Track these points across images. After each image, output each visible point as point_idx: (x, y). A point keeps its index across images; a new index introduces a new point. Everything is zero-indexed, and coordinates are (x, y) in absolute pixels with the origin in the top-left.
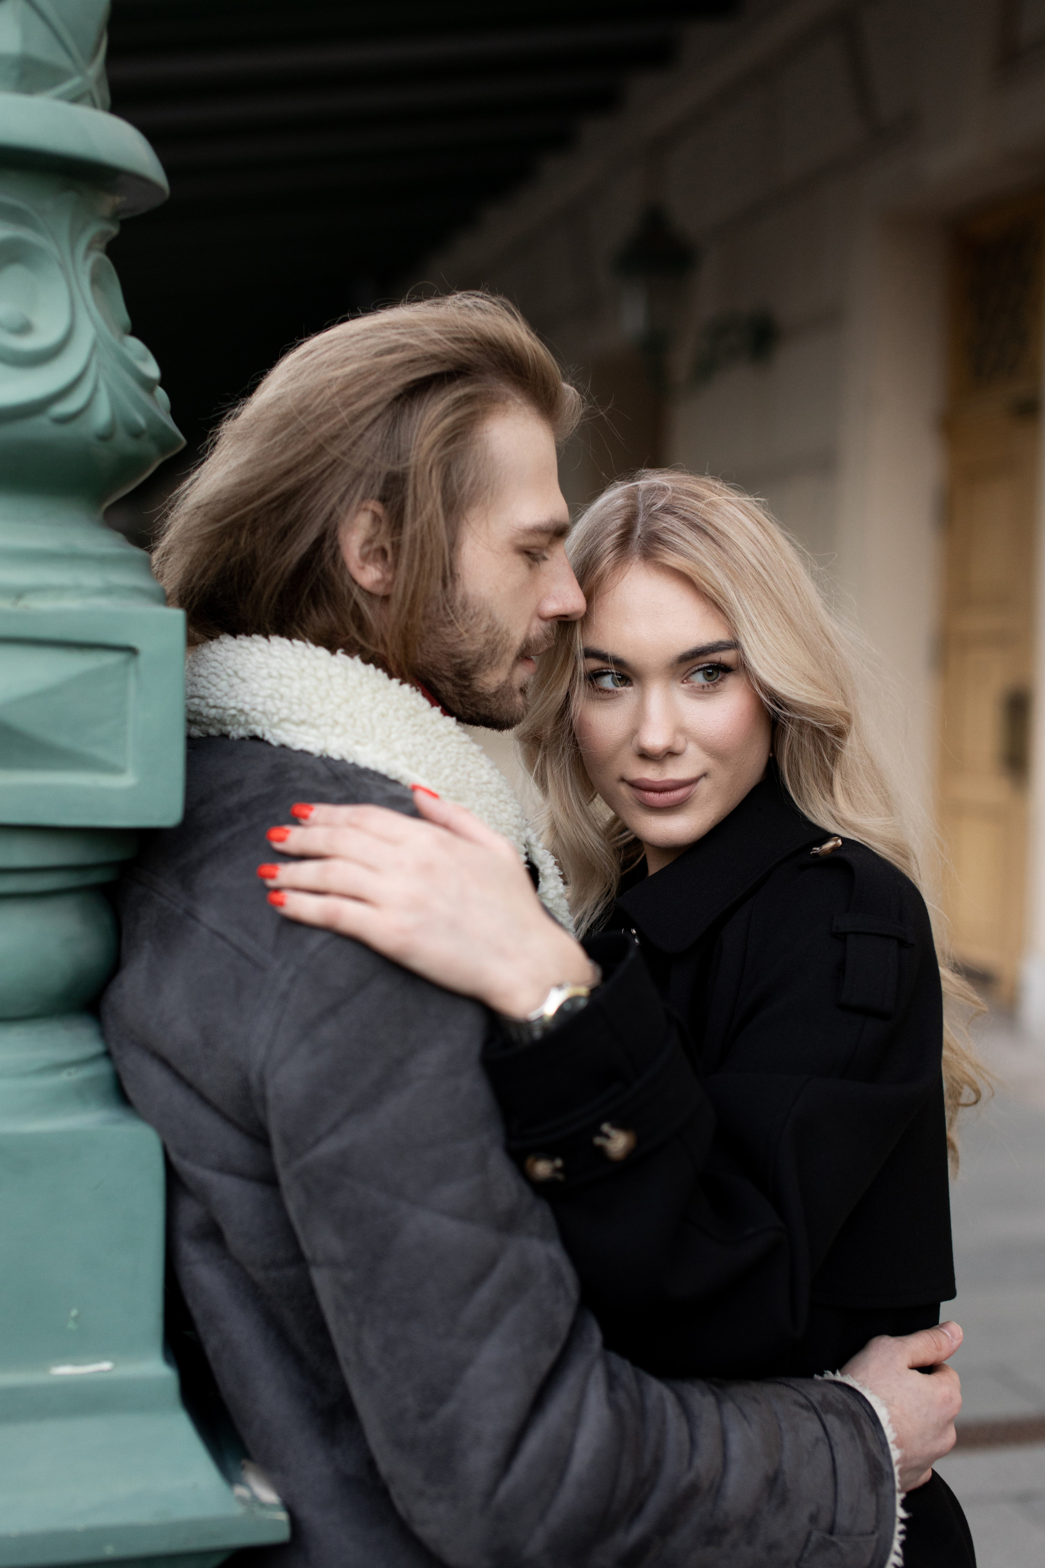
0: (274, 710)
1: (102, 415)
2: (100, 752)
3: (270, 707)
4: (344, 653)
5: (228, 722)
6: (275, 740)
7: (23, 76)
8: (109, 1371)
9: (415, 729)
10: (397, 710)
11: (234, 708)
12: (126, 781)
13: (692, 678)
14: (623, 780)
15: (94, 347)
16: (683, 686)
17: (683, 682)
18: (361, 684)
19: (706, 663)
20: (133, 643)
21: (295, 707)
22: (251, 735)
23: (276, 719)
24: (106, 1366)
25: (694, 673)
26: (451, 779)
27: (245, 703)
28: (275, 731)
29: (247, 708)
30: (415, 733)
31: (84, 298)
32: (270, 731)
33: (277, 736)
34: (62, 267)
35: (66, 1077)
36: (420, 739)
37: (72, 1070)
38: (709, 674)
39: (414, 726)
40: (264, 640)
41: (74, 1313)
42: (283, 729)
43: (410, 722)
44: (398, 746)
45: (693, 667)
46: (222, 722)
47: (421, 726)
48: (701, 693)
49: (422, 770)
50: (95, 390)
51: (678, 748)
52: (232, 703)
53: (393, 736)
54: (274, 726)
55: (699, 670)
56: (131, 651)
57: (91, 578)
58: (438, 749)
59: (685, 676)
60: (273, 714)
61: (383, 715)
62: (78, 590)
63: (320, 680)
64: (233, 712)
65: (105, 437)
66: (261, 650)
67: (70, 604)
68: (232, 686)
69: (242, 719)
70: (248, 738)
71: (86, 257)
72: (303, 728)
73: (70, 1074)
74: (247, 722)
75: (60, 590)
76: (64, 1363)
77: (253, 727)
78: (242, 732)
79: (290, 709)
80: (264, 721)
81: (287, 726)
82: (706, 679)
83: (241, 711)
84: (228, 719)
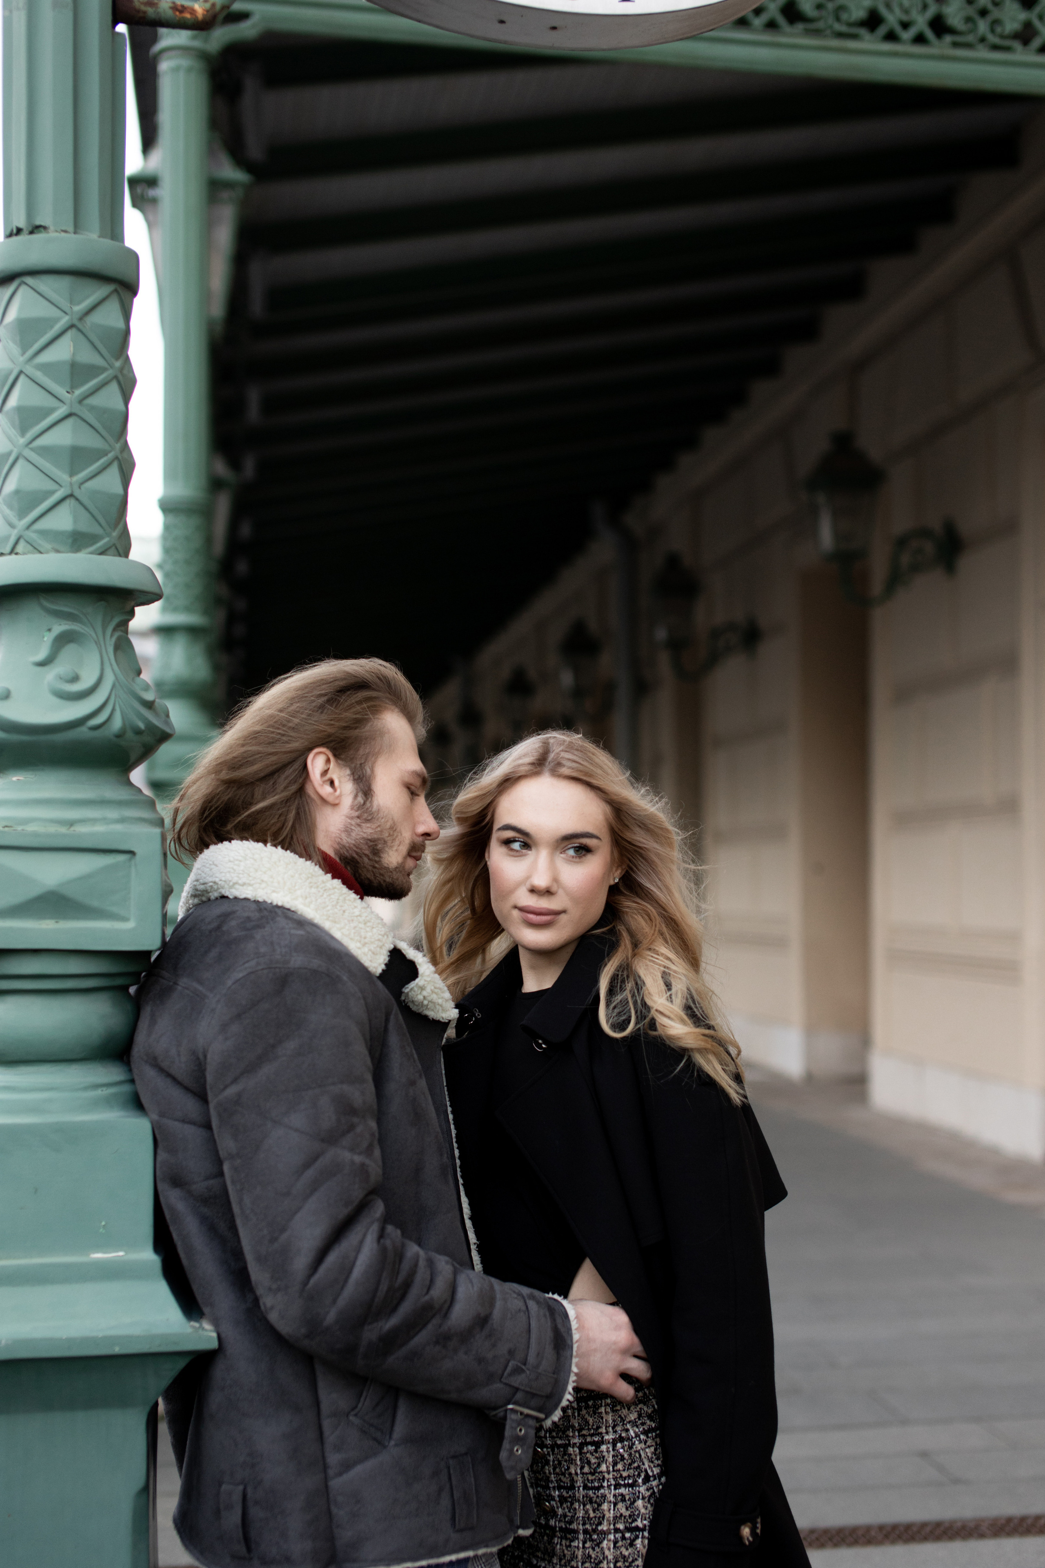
0: (230, 879)
1: (117, 723)
2: (114, 909)
3: (228, 877)
4: (271, 845)
5: (209, 891)
6: (231, 895)
7: (75, 541)
8: (122, 1256)
9: (311, 885)
10: (300, 874)
11: (212, 882)
12: (130, 925)
13: (567, 852)
14: (515, 907)
15: (114, 686)
16: (562, 855)
17: (561, 853)
18: (280, 861)
19: (577, 843)
20: (132, 849)
21: (241, 876)
22: (220, 895)
23: (231, 884)
24: (121, 1253)
25: (569, 849)
26: (331, 911)
27: (217, 877)
28: (231, 890)
29: (217, 880)
30: (311, 887)
31: (109, 659)
32: (229, 891)
33: (231, 893)
34: (97, 643)
35: (99, 1092)
36: (313, 890)
37: (104, 1089)
38: (578, 851)
39: (310, 883)
40: (229, 843)
41: (103, 1223)
42: (235, 889)
43: (308, 881)
44: (299, 893)
45: (569, 845)
46: (207, 891)
47: (315, 883)
48: (570, 861)
49: (312, 906)
50: (113, 710)
51: (554, 889)
52: (211, 879)
53: (296, 887)
54: (231, 887)
55: (572, 847)
56: (132, 853)
57: (112, 813)
58: (325, 896)
59: (564, 850)
60: (230, 881)
61: (292, 877)
62: (105, 820)
63: (255, 860)
64: (211, 884)
65: (120, 735)
66: (226, 848)
67: (99, 828)
68: (211, 869)
69: (215, 887)
70: (219, 898)
71: (112, 636)
72: (245, 887)
73: (102, 1091)
74: (218, 889)
75: (94, 821)
76: (98, 1252)
77: (221, 890)
78: (216, 894)
79: (238, 877)
80: (226, 886)
81: (237, 886)
82: (575, 853)
83: (215, 883)
84: (209, 888)
